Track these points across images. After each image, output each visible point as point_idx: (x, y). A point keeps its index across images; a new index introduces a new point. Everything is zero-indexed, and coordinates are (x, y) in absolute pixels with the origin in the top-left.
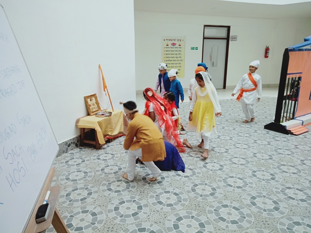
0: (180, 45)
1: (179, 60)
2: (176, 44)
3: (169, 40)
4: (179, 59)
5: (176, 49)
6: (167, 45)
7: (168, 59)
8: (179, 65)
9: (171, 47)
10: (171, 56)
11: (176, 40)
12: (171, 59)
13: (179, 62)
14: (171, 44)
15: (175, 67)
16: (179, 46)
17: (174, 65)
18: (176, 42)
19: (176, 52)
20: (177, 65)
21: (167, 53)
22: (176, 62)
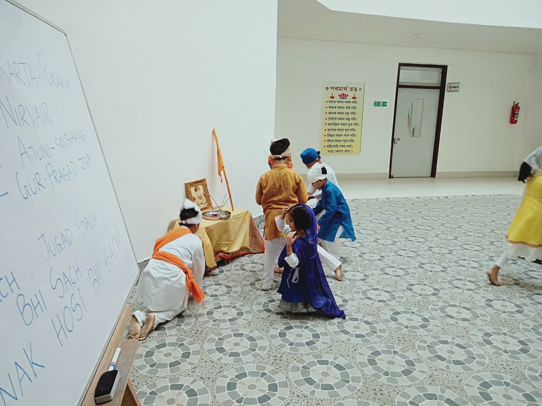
0: (354, 98)
1: (351, 124)
2: (348, 96)
3: (336, 88)
4: (351, 121)
5: (348, 105)
6: (332, 97)
7: (332, 121)
8: (351, 133)
9: (338, 102)
10: (337, 116)
11: (348, 89)
12: (337, 121)
13: (353, 127)
14: (339, 95)
15: (345, 135)
16: (353, 100)
17: (343, 133)
18: (347, 92)
19: (348, 110)
20: (348, 133)
21: (332, 110)
22: (347, 127)
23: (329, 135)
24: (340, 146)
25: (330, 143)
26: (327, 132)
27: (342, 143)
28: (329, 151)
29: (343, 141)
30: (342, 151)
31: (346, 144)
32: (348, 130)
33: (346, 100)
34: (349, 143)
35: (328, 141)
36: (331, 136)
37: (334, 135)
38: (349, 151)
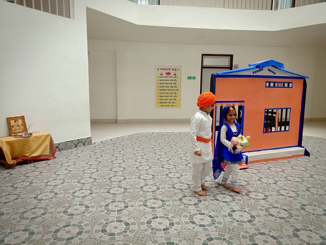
0: (175, 75)
1: (174, 90)
2: (171, 73)
3: (164, 69)
4: (174, 88)
5: (171, 79)
6: (161, 74)
7: (162, 88)
8: (175, 95)
9: (165, 77)
10: (165, 85)
11: (171, 69)
12: (165, 88)
13: (175, 91)
14: (166, 73)
15: (170, 96)
16: (175, 76)
17: (169, 95)
18: (171, 71)
19: (171, 82)
20: (172, 95)
21: (161, 82)
22: (171, 92)
23: (161, 96)
24: (168, 103)
25: (161, 101)
26: (159, 94)
27: (169, 101)
28: (161, 106)
29: (170, 99)
30: (169, 106)
31: (171, 101)
32: (172, 93)
33: (170, 76)
34: (173, 101)
35: (160, 100)
36: (162, 97)
37: (164, 96)
38: (173, 106)
